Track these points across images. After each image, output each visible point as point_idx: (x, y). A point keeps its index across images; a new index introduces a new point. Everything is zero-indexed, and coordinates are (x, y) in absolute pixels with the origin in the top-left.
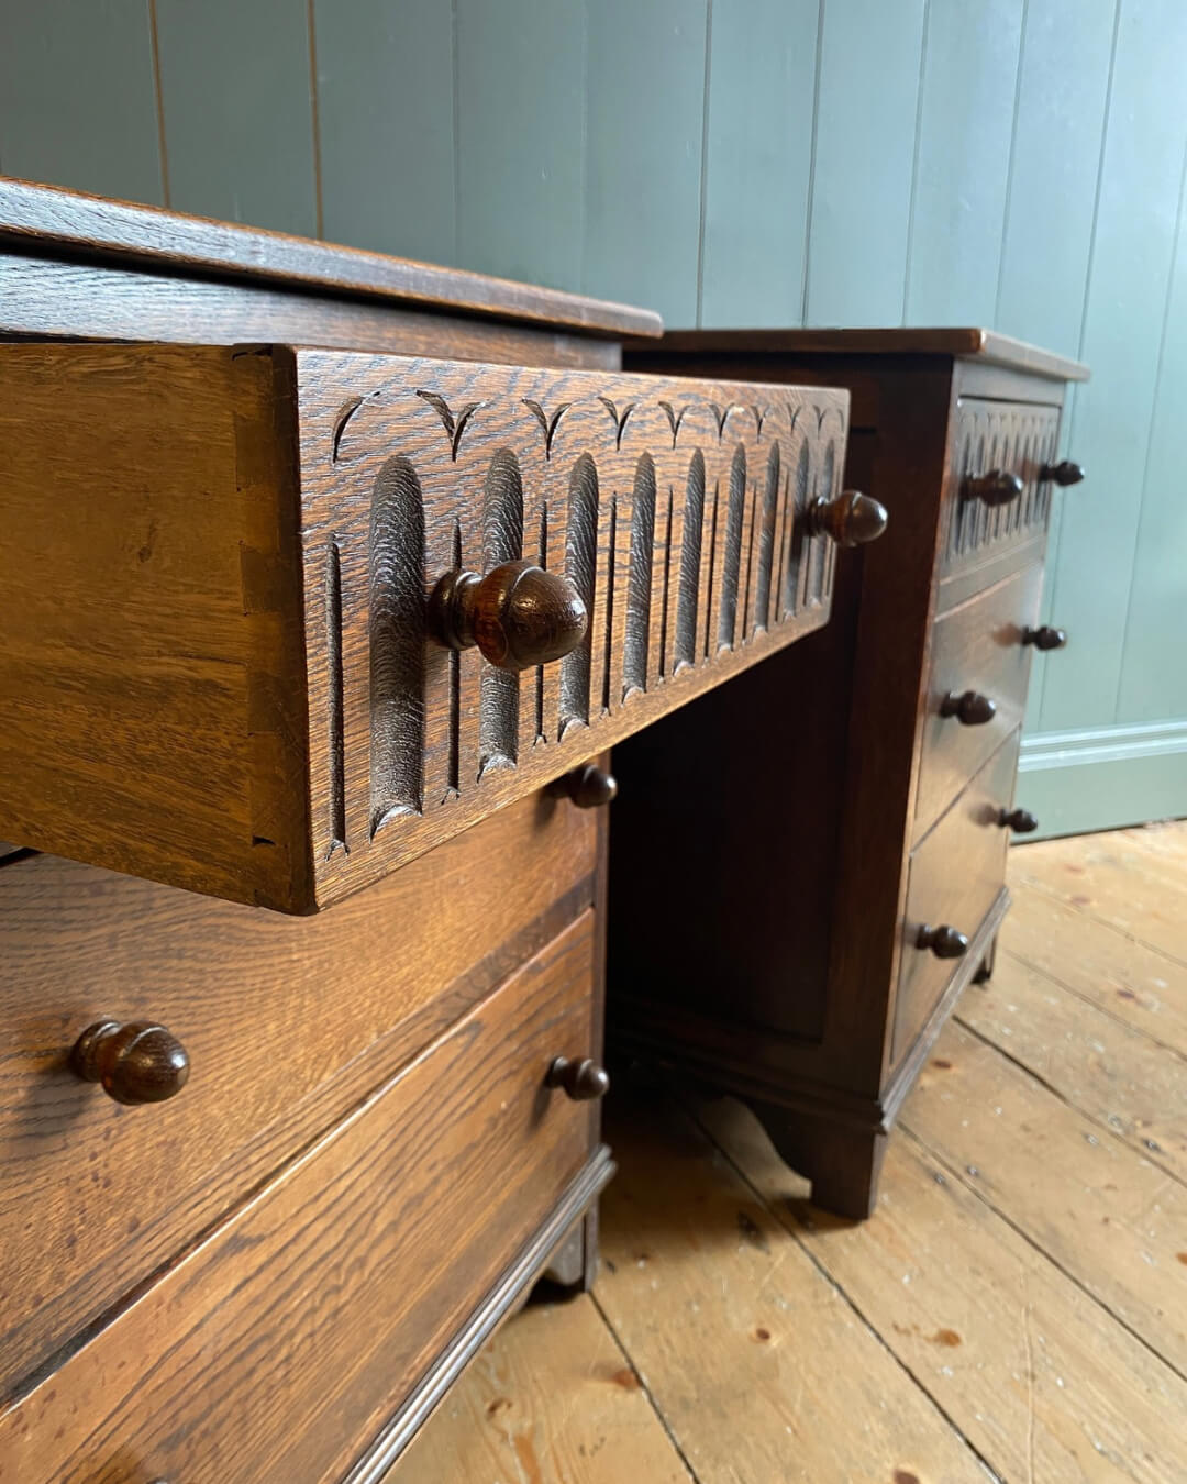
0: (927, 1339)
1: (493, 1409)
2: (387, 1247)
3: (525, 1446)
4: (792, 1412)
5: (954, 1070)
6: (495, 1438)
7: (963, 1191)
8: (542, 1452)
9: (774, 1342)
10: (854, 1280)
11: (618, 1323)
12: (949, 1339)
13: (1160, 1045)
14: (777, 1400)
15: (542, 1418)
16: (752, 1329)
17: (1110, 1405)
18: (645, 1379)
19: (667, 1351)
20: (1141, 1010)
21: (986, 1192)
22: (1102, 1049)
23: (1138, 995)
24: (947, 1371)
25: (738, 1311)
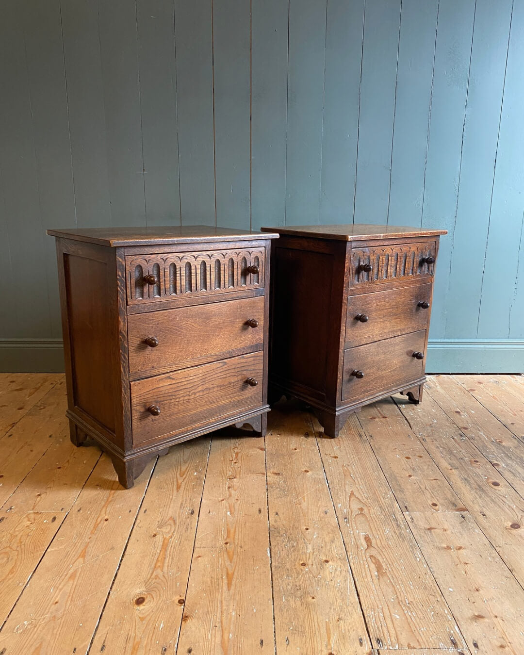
0: (331, 457)
1: (234, 448)
3: (237, 454)
4: (292, 459)
5: (387, 419)
6: (232, 451)
7: (365, 438)
8: (240, 455)
9: (297, 450)
10: (323, 446)
11: (267, 442)
12: (336, 457)
13: (454, 424)
14: (291, 457)
15: (243, 451)
16: (294, 448)
17: (361, 472)
18: (266, 450)
19: (274, 447)
20: (458, 416)
21: (370, 440)
22: (435, 422)
23: (461, 413)
24: (330, 461)
25: (293, 445)
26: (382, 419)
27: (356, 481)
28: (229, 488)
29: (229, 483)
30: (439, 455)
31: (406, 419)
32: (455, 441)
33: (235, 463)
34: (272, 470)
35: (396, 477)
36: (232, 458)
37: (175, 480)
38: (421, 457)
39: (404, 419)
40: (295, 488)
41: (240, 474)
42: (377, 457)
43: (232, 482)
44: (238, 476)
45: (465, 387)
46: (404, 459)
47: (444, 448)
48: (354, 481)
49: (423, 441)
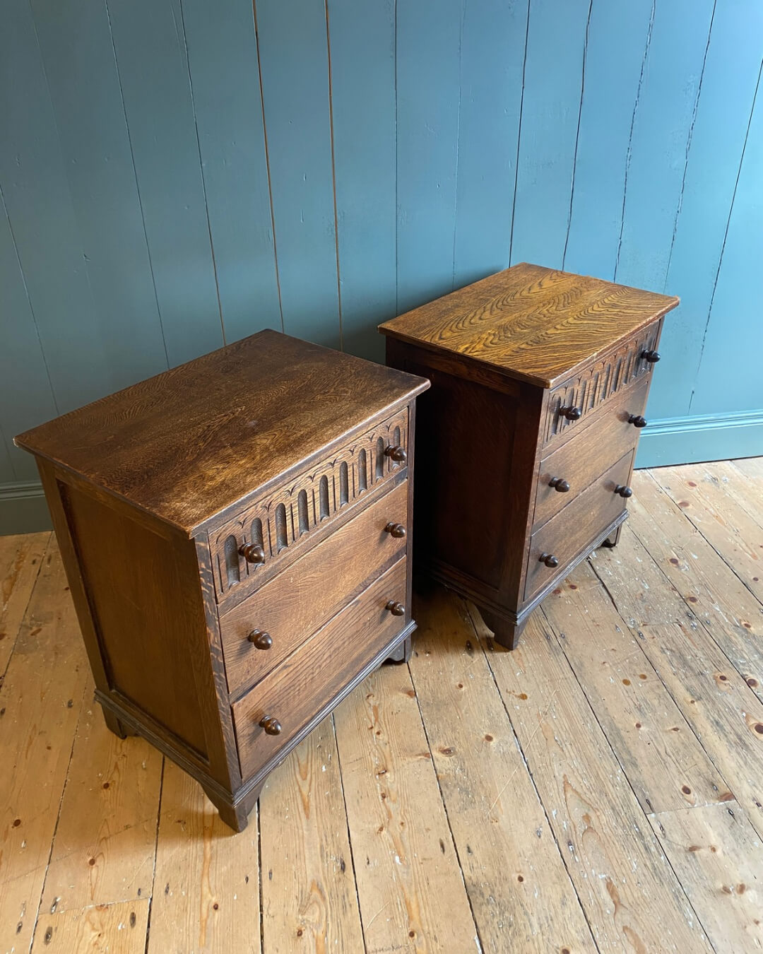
0: (516, 696)
1: (368, 697)
2: (328, 661)
3: (375, 709)
4: (461, 712)
5: (577, 590)
6: (367, 705)
7: (555, 643)
8: (380, 711)
9: (463, 689)
10: (499, 671)
11: (414, 675)
12: (524, 697)
13: (674, 589)
14: (458, 708)
15: (382, 702)
16: (457, 684)
17: (567, 727)
18: (417, 694)
19: (427, 686)
20: (676, 569)
21: (564, 645)
22: (647, 587)
23: (679, 562)
24: (518, 708)
25: (455, 677)
26: (571, 591)
27: (565, 749)
28: (384, 797)
29: (381, 786)
30: (667, 666)
31: (604, 586)
32: (684, 631)
33: (378, 733)
34: (437, 744)
35: (617, 729)
36: (371, 721)
37: (297, 788)
38: (644, 677)
39: (601, 585)
40: (481, 782)
41: (392, 760)
42: (583, 686)
43: (384, 781)
44: (390, 767)
45: (673, 497)
46: (621, 684)
47: (672, 651)
48: (563, 751)
49: (639, 640)
